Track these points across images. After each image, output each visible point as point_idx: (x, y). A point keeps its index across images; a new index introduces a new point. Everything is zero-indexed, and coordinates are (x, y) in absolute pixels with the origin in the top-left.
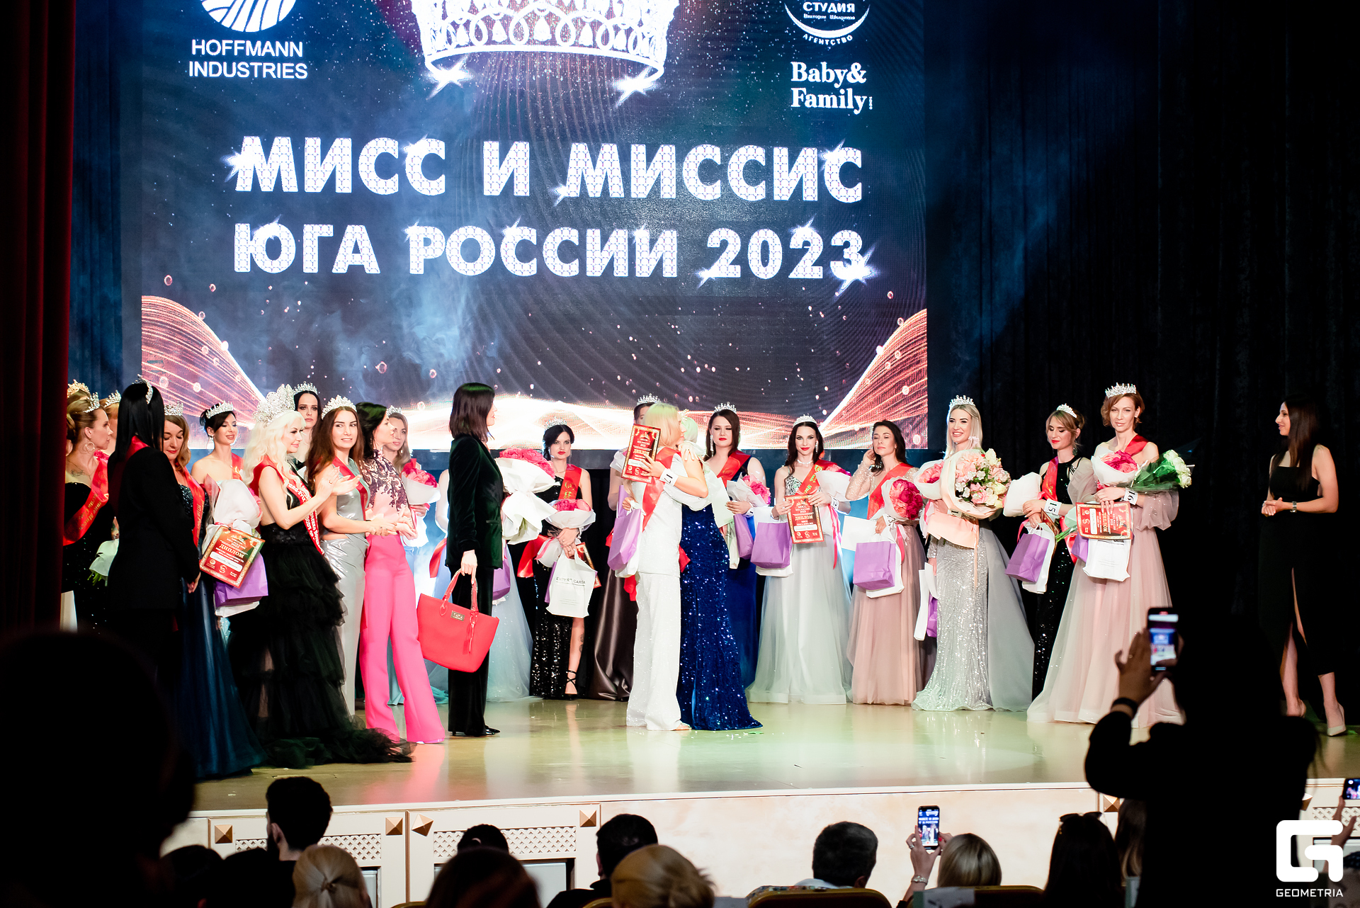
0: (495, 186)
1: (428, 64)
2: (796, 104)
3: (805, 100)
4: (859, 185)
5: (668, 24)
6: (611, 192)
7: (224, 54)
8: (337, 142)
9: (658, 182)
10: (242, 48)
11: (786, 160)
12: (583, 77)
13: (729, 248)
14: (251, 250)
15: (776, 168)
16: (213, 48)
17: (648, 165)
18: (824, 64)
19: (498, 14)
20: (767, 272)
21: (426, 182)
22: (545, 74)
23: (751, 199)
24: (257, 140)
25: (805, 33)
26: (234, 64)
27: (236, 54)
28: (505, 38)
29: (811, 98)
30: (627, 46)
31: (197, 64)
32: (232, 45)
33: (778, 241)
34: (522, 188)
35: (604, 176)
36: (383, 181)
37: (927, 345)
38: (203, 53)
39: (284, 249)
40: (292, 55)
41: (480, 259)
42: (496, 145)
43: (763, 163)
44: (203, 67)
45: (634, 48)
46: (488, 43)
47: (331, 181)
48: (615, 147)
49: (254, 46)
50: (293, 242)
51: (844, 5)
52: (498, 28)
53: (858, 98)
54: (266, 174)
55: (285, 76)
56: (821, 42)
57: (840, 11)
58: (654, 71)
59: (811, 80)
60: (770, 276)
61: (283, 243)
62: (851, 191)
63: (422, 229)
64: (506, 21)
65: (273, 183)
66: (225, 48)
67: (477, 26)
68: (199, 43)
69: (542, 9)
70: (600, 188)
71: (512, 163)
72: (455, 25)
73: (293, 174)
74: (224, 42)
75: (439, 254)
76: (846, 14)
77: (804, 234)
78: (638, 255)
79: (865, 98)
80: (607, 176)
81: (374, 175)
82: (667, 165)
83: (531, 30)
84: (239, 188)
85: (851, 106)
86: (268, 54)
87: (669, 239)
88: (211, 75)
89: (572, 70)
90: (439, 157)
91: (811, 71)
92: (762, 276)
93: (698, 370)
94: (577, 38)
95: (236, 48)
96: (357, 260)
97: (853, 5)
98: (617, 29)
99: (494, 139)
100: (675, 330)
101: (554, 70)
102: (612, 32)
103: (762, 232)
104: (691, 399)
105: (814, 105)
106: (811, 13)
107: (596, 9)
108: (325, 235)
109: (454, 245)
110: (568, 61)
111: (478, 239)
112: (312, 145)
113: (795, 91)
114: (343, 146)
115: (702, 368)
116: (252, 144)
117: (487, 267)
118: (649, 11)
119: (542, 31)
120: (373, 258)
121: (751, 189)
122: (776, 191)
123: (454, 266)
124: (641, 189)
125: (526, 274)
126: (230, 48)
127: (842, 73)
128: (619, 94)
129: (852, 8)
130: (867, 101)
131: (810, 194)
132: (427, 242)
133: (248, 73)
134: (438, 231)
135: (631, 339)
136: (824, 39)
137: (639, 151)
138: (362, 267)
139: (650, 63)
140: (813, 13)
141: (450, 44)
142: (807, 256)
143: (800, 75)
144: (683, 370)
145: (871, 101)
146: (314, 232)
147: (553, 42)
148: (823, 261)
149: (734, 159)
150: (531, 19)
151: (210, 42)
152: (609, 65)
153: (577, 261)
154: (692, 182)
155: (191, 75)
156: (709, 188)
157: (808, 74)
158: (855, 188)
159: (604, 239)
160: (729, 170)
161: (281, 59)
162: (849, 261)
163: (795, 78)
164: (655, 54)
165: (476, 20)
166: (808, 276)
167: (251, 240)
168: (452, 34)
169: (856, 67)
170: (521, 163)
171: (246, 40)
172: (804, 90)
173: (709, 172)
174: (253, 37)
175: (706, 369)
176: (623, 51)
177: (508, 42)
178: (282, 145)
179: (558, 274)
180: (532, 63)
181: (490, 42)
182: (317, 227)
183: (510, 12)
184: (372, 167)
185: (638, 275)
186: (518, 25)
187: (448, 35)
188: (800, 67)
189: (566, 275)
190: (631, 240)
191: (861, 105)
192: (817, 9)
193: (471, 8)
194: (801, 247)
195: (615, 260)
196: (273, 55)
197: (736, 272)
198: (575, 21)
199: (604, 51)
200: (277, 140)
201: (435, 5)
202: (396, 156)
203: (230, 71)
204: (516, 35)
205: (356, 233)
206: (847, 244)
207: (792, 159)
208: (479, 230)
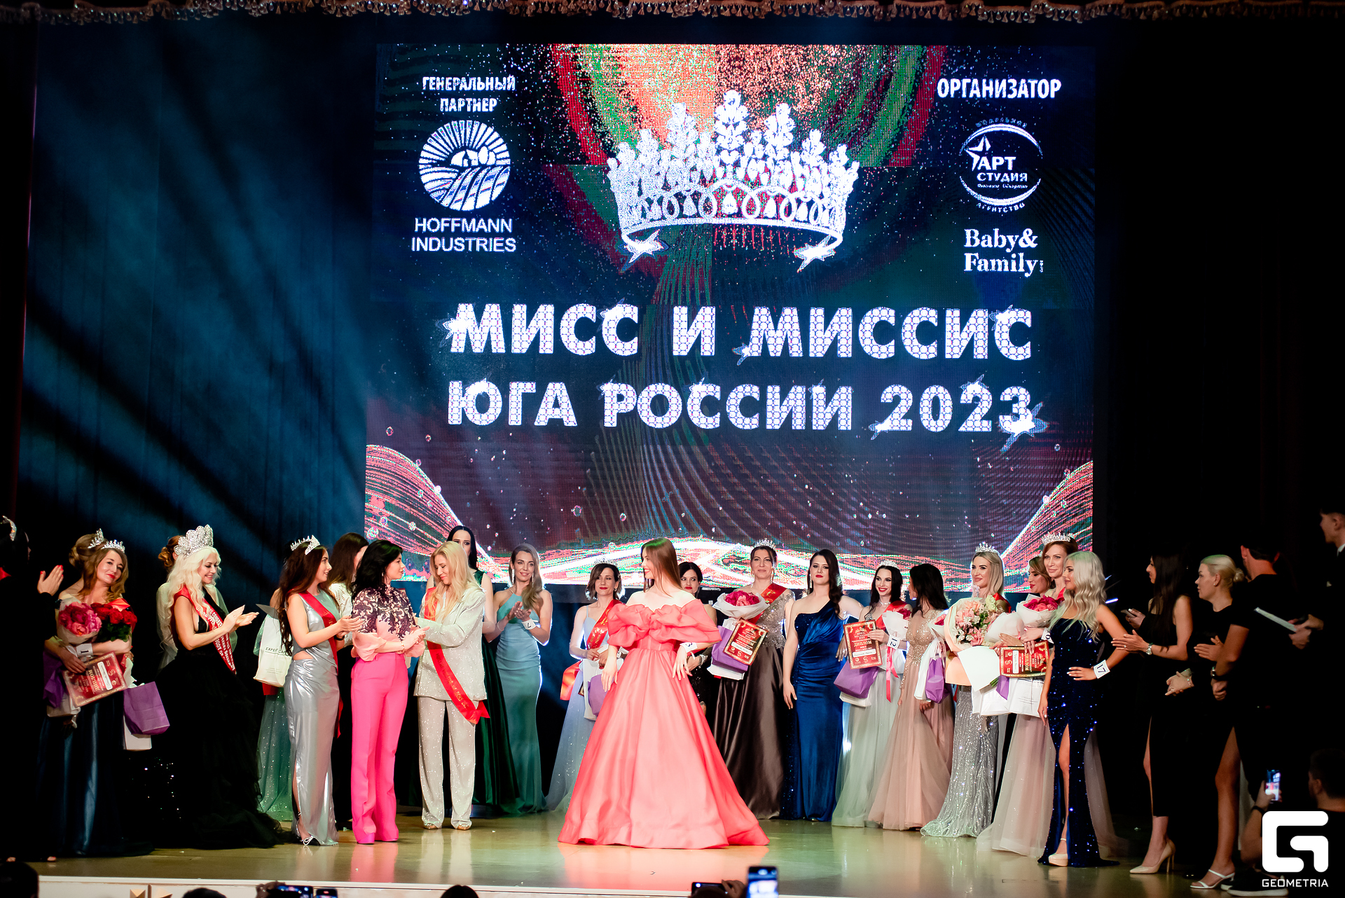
0: (683, 347)
1: (625, 237)
2: (968, 268)
3: (977, 264)
4: (1029, 344)
5: (846, 197)
6: (791, 352)
7: (442, 230)
8: (541, 308)
9: (835, 342)
10: (458, 225)
11: (957, 320)
12: (766, 245)
13: (903, 403)
14: (463, 405)
15: (948, 328)
16: (434, 225)
17: (826, 328)
18: (996, 230)
19: (689, 191)
20: (937, 426)
21: (620, 345)
22: (732, 244)
23: (924, 357)
24: (470, 307)
25: (980, 201)
26: (452, 239)
27: (453, 230)
28: (694, 211)
29: (983, 263)
30: (808, 217)
31: (419, 240)
32: (450, 222)
33: (948, 396)
34: (708, 349)
35: (784, 337)
36: (581, 343)
37: (1093, 495)
38: (424, 230)
39: (492, 404)
40: (502, 231)
41: (668, 414)
42: (685, 310)
43: (936, 324)
44: (424, 243)
45: (815, 219)
46: (678, 218)
47: (536, 343)
48: (795, 311)
49: (469, 222)
50: (500, 398)
51: (1017, 175)
52: (689, 202)
53: (1029, 262)
54: (478, 337)
55: (495, 250)
56: (994, 210)
57: (1012, 179)
58: (833, 240)
59: (983, 245)
60: (940, 429)
61: (492, 398)
62: (1021, 350)
63: (616, 386)
64: (696, 196)
65: (484, 345)
66: (443, 225)
67: (670, 202)
68: (421, 222)
69: (728, 184)
70: (780, 348)
71: (700, 326)
72: (650, 202)
73: (501, 337)
74: (443, 220)
75: (631, 408)
76: (1019, 183)
77: (974, 389)
78: (815, 409)
79: (1036, 261)
80: (786, 339)
81: (573, 338)
82: (844, 327)
83: (719, 202)
84: (453, 350)
85: (1021, 270)
86: (481, 230)
87: (844, 396)
88: (431, 249)
89: (756, 239)
90: (632, 321)
91: (984, 237)
92: (933, 429)
93: (870, 516)
94: (762, 210)
95: (454, 225)
96: (556, 414)
97: (1026, 175)
98: (799, 202)
99: (683, 305)
100: (849, 479)
101: (740, 240)
102: (794, 205)
103: (933, 389)
104: (862, 543)
105: (986, 269)
106: (982, 183)
107: (781, 184)
108: (530, 391)
109: (645, 400)
110: (753, 231)
111: (667, 394)
112: (519, 310)
113: (968, 256)
114: (546, 312)
115: (873, 514)
116: (466, 311)
117: (674, 420)
118: (829, 185)
119: (730, 204)
120: (571, 412)
121: (924, 348)
122: (948, 350)
123: (644, 420)
124: (819, 349)
125: (711, 427)
126: (447, 225)
127: (1014, 238)
128: (800, 261)
129: (1025, 177)
130: (1038, 263)
131: (981, 352)
132: (620, 398)
133: (463, 248)
134: (630, 388)
135: (807, 487)
136: (997, 207)
137: (817, 314)
138: (561, 420)
139: (831, 233)
140: (987, 182)
141: (645, 218)
142: (977, 410)
143: (973, 241)
144: (855, 516)
145: (1042, 264)
146: (519, 389)
147: (739, 214)
148: (992, 416)
149: (908, 320)
150: (720, 195)
151: (430, 221)
152: (790, 237)
153: (757, 416)
154: (868, 342)
155: (413, 250)
156: (884, 348)
157: (981, 240)
158: (1025, 347)
159: (784, 395)
160: (903, 331)
161: (493, 234)
162: (1017, 416)
163: (968, 244)
164: (835, 226)
165: (669, 196)
166: (977, 430)
167: (463, 396)
168: (646, 208)
169: (1027, 233)
170: (708, 325)
171: (462, 217)
172: (976, 255)
173: (884, 333)
174: (469, 215)
175: (877, 516)
176: (804, 222)
177: (698, 215)
178: (493, 311)
179: (740, 427)
180: (720, 234)
181: (681, 216)
182: (521, 385)
183: (701, 189)
184: (572, 330)
185: (814, 428)
186: (707, 199)
187: (643, 208)
188: (972, 234)
189: (747, 427)
190: (808, 396)
191: (1031, 268)
192: (990, 179)
193: (664, 185)
194: (970, 402)
195: (793, 415)
196: (486, 230)
197: (907, 425)
198: (760, 195)
199: (787, 222)
200: (487, 306)
201: (632, 183)
202: (594, 320)
203: (447, 245)
204: (705, 209)
205: (556, 390)
206: (1015, 400)
207: (964, 320)
208: (667, 387)
